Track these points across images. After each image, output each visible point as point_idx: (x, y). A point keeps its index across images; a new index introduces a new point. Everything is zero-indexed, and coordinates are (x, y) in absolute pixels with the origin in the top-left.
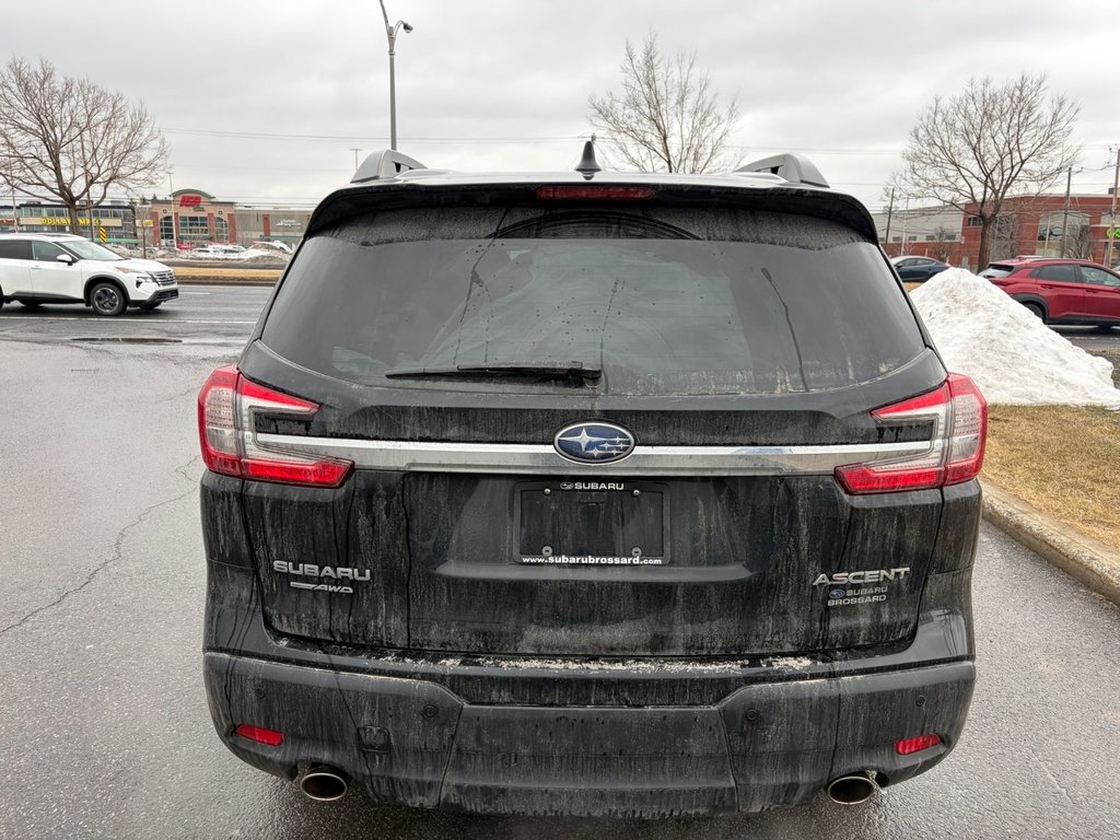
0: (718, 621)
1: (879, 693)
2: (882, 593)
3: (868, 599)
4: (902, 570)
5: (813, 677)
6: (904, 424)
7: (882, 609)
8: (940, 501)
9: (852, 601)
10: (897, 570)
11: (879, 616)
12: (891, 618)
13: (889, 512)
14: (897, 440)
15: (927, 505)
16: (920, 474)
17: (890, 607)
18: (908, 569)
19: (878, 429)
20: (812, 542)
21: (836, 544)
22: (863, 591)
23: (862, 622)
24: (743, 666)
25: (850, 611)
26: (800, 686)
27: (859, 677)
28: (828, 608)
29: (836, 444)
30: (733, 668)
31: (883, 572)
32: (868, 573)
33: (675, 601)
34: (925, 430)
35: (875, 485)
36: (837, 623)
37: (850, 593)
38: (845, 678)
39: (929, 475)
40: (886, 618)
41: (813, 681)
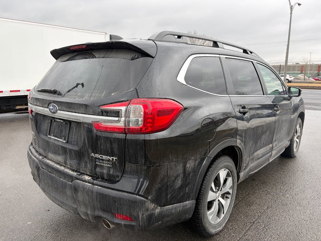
0: (74, 160)
1: (102, 194)
2: (110, 164)
3: (106, 165)
4: (114, 158)
5: (89, 183)
6: (109, 111)
7: (111, 169)
8: (124, 138)
9: (102, 164)
10: (113, 158)
11: (110, 171)
12: (113, 173)
13: (107, 138)
14: (107, 116)
15: (119, 139)
16: (114, 128)
17: (113, 169)
18: (116, 158)
19: (101, 111)
20: (88, 143)
21: (94, 145)
22: (104, 162)
23: (105, 171)
24: (77, 174)
25: (102, 167)
26: (85, 184)
27: (99, 187)
28: (96, 164)
29: (92, 115)
30: (75, 174)
31: (108, 157)
32: (104, 156)
33: (67, 153)
34: (117, 114)
35: (101, 129)
36: (98, 170)
37: (101, 161)
38: (96, 186)
39: (119, 129)
40: (111, 172)
41: (88, 184)
